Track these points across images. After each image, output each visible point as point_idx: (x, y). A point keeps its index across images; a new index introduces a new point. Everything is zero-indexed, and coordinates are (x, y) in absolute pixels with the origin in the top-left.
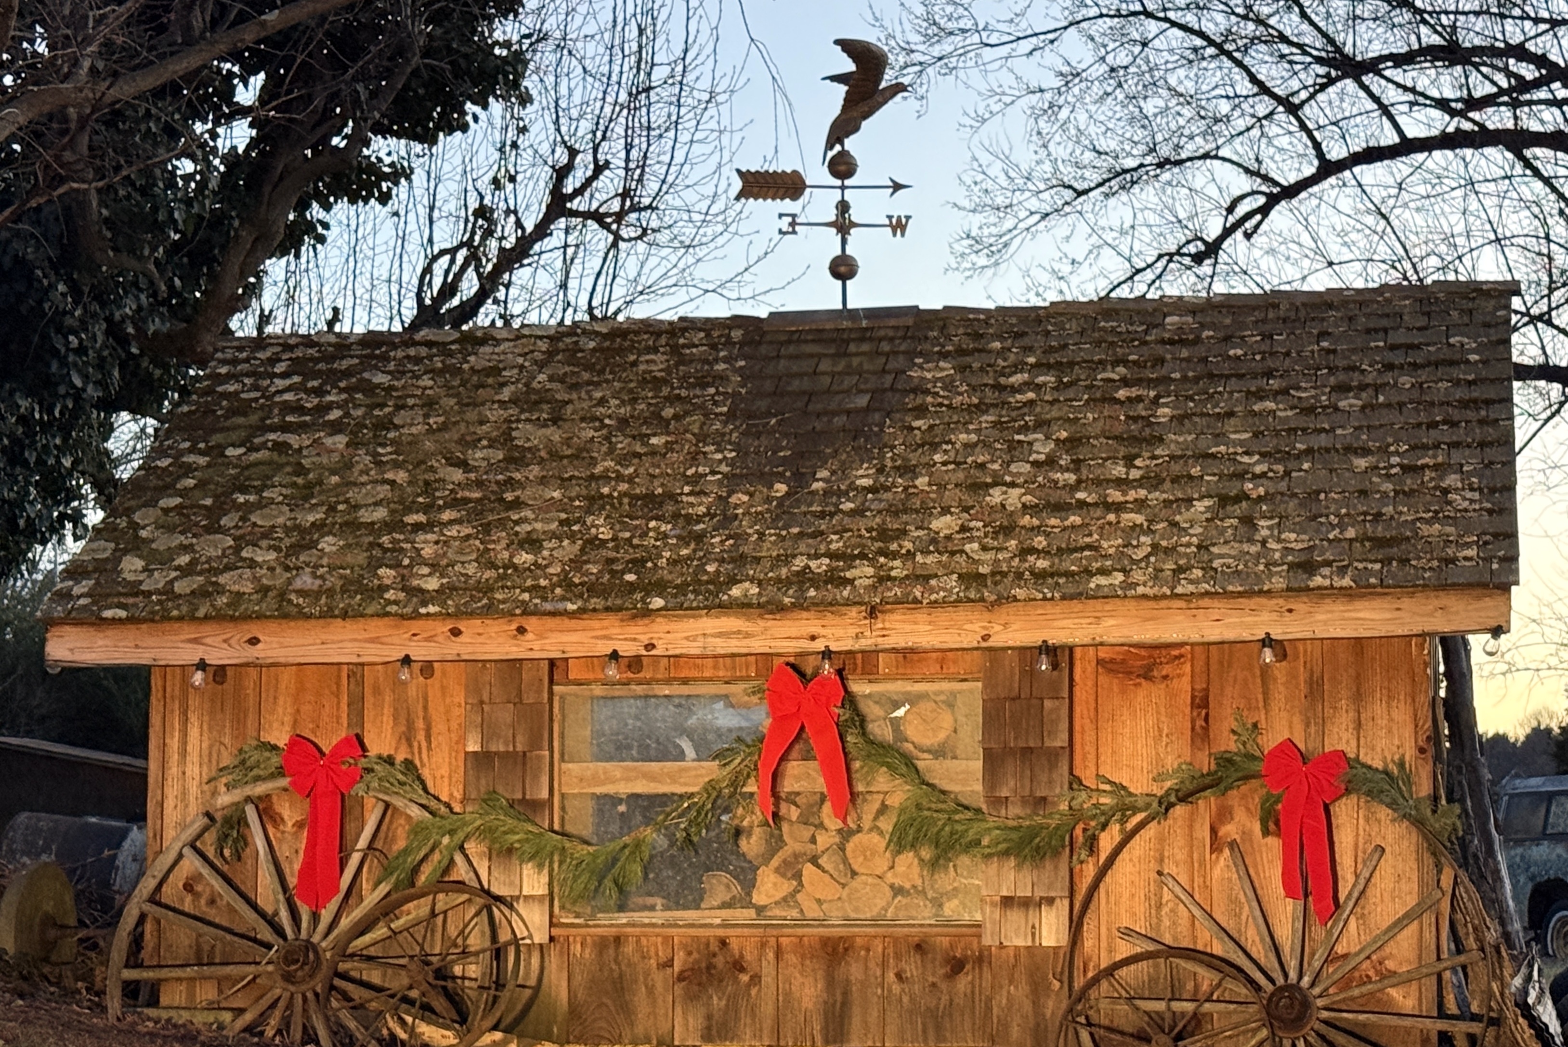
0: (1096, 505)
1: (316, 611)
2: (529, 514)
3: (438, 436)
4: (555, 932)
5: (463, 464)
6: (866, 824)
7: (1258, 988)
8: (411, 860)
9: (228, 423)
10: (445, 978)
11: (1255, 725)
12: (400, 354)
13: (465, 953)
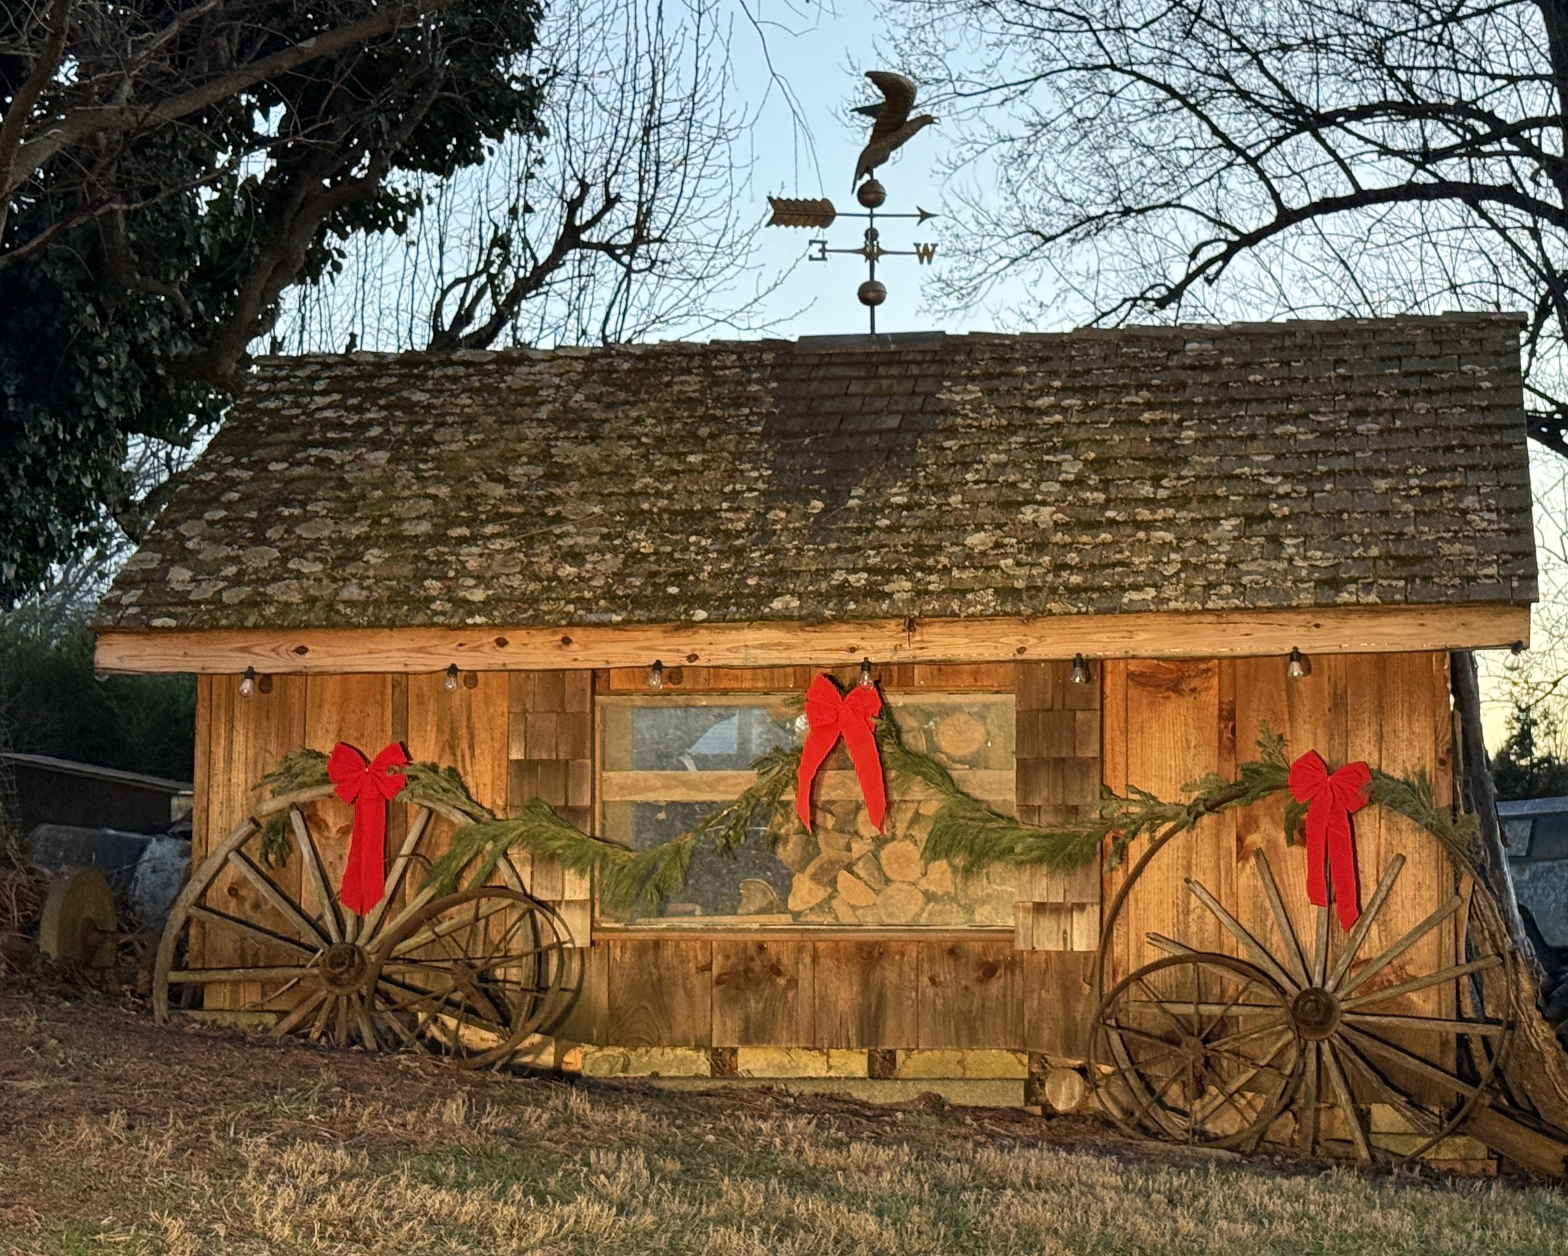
0: (1125, 523)
1: (364, 621)
2: (571, 528)
3: (477, 453)
4: (597, 936)
5: (504, 480)
6: (900, 833)
7: (1284, 992)
8: (455, 866)
9: (270, 439)
10: (487, 981)
11: (1281, 737)
12: (438, 373)
13: (507, 958)
